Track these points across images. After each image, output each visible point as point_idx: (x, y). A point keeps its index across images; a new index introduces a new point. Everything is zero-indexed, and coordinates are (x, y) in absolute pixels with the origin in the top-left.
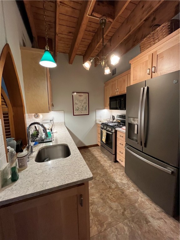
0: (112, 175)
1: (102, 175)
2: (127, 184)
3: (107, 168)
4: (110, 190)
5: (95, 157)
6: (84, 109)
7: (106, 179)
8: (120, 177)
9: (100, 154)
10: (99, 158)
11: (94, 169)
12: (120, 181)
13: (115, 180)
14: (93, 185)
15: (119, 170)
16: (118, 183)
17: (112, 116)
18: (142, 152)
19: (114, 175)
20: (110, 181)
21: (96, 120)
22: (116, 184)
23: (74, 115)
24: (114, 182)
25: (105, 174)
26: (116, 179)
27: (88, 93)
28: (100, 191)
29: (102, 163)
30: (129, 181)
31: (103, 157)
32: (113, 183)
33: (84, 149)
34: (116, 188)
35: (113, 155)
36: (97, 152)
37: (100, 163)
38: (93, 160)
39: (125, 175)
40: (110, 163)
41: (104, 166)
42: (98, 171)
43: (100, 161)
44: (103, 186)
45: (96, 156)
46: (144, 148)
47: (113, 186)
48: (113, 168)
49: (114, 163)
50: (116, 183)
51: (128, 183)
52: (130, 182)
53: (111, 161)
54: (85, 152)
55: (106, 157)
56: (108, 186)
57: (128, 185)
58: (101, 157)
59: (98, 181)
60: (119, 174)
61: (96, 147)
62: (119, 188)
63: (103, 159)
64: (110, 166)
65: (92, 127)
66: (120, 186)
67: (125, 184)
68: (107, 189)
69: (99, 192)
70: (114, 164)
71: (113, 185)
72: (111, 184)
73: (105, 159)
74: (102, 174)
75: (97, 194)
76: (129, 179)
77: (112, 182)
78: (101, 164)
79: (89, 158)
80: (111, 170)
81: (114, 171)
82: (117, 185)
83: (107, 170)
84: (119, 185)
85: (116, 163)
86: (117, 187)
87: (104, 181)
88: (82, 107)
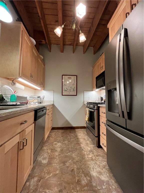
0: (89, 163)
1: (75, 161)
2: (108, 183)
3: (85, 152)
4: (77, 186)
5: (78, 139)
6: (72, 90)
7: (79, 167)
8: (98, 169)
9: (85, 136)
10: (81, 140)
11: (70, 151)
12: (97, 175)
13: (89, 172)
14: (58, 172)
15: (101, 158)
16: (93, 177)
17: (100, 98)
18: (126, 129)
19: (91, 164)
20: (83, 171)
21: (84, 101)
22: (89, 178)
23: (62, 95)
24: (87, 174)
25: (80, 160)
26: (92, 170)
27: (76, 76)
28: (62, 183)
29: (82, 145)
30: (111, 178)
31: (87, 139)
32: (86, 177)
33: (71, 130)
34: (87, 185)
35: (96, 137)
36: (82, 134)
37: (80, 145)
38: (74, 141)
39: (107, 167)
40: (92, 148)
41: (82, 150)
42: (73, 155)
43: (81, 143)
44: (70, 177)
45: (80, 137)
46: (127, 120)
47: (84, 181)
48: (93, 154)
49: (97, 148)
50: (91, 177)
51: (108, 181)
52: (113, 181)
53: (93, 146)
54: (70, 132)
55: (90, 140)
56: (77, 178)
57: (109, 185)
58: (84, 139)
59: (68, 167)
60: (98, 163)
61: (83, 129)
62: (91, 186)
63: (86, 141)
64: (91, 151)
65: (79, 108)
66: (94, 184)
67: (103, 182)
68: (73, 184)
69: (61, 185)
70: (97, 150)
71: (85, 178)
72: (82, 176)
73: (88, 142)
74: (77, 159)
75: (56, 188)
76: (112, 175)
77: (84, 174)
78: (81, 147)
79: (71, 139)
80: (90, 156)
81: (94, 158)
82: (90, 181)
83: (84, 155)
84: (93, 180)
85: (100, 149)
86: (89, 184)
87: (75, 169)
88: (70, 88)
